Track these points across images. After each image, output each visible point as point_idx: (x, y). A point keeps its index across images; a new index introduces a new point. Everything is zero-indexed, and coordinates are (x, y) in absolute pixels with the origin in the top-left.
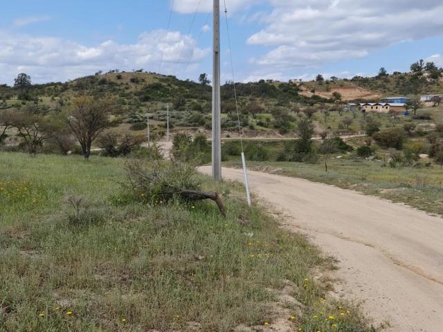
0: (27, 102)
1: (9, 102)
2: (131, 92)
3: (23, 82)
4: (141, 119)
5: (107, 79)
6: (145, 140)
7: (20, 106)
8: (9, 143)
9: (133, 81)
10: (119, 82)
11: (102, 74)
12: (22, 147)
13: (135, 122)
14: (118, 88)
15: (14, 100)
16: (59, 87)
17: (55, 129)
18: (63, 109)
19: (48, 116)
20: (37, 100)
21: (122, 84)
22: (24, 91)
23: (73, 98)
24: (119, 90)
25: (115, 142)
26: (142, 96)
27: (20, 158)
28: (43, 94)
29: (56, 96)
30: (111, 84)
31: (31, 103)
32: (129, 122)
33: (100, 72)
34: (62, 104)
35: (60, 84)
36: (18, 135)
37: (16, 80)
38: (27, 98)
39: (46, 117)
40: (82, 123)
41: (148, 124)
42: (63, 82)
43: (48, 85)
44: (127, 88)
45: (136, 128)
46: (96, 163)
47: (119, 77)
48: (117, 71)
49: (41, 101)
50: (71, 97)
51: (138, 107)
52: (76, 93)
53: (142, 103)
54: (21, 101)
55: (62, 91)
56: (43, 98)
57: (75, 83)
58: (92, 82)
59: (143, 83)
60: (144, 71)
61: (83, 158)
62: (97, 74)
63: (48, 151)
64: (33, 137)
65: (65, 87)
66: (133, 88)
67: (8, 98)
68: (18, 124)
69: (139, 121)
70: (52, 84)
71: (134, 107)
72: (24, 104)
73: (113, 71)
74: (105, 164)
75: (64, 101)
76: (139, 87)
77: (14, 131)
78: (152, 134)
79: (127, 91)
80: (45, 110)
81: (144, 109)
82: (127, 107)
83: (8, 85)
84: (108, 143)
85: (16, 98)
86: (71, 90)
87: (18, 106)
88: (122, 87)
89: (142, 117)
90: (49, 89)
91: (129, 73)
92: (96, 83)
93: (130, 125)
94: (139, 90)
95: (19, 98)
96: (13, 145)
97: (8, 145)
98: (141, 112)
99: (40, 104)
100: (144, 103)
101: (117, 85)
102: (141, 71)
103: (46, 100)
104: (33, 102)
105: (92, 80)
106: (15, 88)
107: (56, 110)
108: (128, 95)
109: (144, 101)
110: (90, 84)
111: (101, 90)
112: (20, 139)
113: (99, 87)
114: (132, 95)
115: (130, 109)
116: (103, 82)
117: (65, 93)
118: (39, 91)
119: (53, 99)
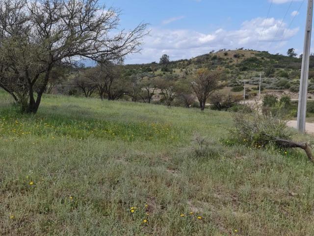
0: (166, 73)
1: (156, 73)
2: (233, 65)
3: (164, 60)
4: (239, 84)
5: (218, 56)
6: (242, 99)
7: (162, 75)
8: (155, 99)
9: (235, 56)
10: (225, 57)
11: (214, 52)
12: (162, 101)
13: (235, 86)
14: (224, 62)
15: (159, 72)
16: (186, 63)
17: (182, 90)
18: (187, 77)
19: (178, 82)
20: (172, 71)
21: (227, 59)
22: (165, 66)
23: (194, 70)
24: (226, 63)
25: (221, 100)
26: (242, 67)
27: (162, 108)
28: (176, 67)
29: (184, 68)
30: (220, 59)
31: (168, 73)
32: (231, 86)
33: (213, 51)
34: (187, 73)
35: (186, 60)
36: (160, 94)
37: (161, 59)
38: (166, 70)
39: (177, 82)
40: (201, 87)
41: (245, 87)
42: (188, 59)
43: (179, 61)
44: (231, 62)
45: (235, 90)
46: (208, 114)
47: (226, 54)
48: (225, 50)
49: (175, 72)
50: (193, 68)
51: (238, 75)
52: (196, 66)
53: (241, 73)
54: (162, 72)
55: (188, 65)
56: (176, 70)
57: (196, 59)
58: (207, 59)
59: (243, 58)
60: (244, 49)
61: (200, 110)
62: (211, 53)
63: (177, 105)
64: (169, 96)
65: (190, 62)
66: (235, 61)
67: (156, 70)
68: (161, 87)
69: (238, 85)
70: (182, 60)
71: (234, 75)
72: (164, 74)
73: (222, 50)
74: (214, 116)
75: (188, 72)
76: (240, 61)
77: (159, 91)
78: (247, 95)
79: (231, 64)
80: (176, 78)
81: (242, 76)
82: (230, 75)
83: (156, 62)
84: (216, 100)
85: (160, 70)
86: (193, 64)
87: (161, 75)
88: (227, 62)
89: (240, 82)
90: (180, 64)
91: (233, 51)
92: (210, 59)
93: (231, 88)
94: (239, 63)
95: (162, 70)
96: (157, 100)
97: (154, 100)
98: (240, 78)
99: (174, 73)
100: (243, 72)
101: (224, 60)
102: (242, 49)
103: (177, 71)
104: (169, 73)
105: (207, 57)
106: (160, 64)
107: (183, 78)
108: (231, 66)
109: (243, 71)
110: (205, 60)
111: (213, 64)
112: (161, 96)
113: (211, 61)
114: (234, 66)
115: (232, 76)
116: (215, 58)
117: (189, 66)
118: (173, 65)
119: (182, 71)
